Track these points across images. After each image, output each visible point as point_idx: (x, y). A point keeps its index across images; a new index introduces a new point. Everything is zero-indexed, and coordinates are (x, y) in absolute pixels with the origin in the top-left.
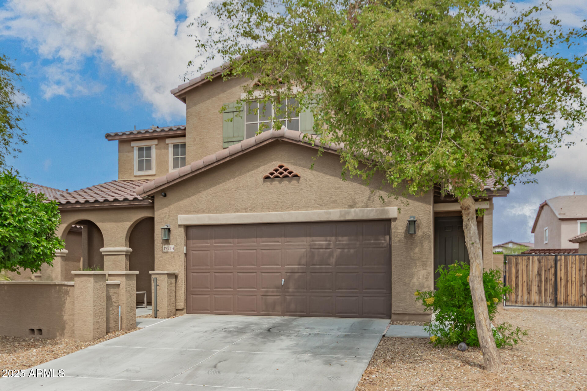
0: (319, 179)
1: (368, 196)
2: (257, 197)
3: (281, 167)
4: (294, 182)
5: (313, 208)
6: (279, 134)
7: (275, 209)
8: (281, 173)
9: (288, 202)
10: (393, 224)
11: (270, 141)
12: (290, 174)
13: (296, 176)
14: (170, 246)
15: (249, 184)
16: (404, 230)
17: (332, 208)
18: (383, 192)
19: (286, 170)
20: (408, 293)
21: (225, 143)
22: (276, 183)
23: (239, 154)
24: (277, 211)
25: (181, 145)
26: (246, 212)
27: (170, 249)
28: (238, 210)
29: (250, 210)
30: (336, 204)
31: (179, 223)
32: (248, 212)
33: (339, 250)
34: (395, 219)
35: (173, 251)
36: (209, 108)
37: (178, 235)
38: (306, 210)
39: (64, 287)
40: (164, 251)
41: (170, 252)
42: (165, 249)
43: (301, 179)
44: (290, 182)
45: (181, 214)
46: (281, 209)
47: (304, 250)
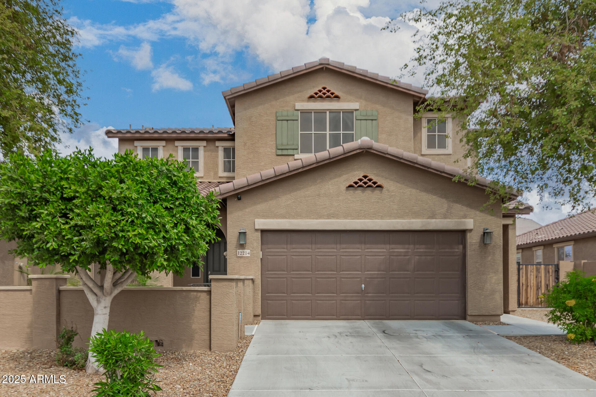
0: (401, 191)
1: (446, 209)
2: (340, 204)
3: (365, 177)
4: (377, 191)
5: (395, 218)
6: (368, 146)
7: (358, 217)
8: (365, 183)
9: (372, 211)
10: (468, 235)
11: (358, 151)
12: (365, 185)
13: (380, 186)
14: (245, 251)
15: (331, 192)
16: (478, 241)
17: (413, 218)
18: (460, 205)
19: (370, 180)
20: (483, 297)
21: (278, 150)
22: (359, 192)
23: (326, 162)
24: (361, 219)
25: (192, 148)
26: (328, 218)
27: (245, 253)
28: (321, 217)
29: (333, 217)
30: (416, 215)
31: (257, 227)
32: (331, 219)
33: (417, 257)
34: (471, 230)
35: (249, 255)
36: (261, 114)
37: (254, 239)
38: (389, 219)
39: (192, 293)
40: (238, 255)
41: (244, 257)
42: (240, 253)
43: (384, 189)
44: (373, 191)
45: (258, 218)
46: (365, 217)
47: (383, 257)
